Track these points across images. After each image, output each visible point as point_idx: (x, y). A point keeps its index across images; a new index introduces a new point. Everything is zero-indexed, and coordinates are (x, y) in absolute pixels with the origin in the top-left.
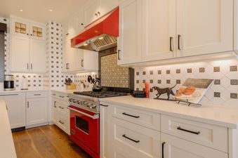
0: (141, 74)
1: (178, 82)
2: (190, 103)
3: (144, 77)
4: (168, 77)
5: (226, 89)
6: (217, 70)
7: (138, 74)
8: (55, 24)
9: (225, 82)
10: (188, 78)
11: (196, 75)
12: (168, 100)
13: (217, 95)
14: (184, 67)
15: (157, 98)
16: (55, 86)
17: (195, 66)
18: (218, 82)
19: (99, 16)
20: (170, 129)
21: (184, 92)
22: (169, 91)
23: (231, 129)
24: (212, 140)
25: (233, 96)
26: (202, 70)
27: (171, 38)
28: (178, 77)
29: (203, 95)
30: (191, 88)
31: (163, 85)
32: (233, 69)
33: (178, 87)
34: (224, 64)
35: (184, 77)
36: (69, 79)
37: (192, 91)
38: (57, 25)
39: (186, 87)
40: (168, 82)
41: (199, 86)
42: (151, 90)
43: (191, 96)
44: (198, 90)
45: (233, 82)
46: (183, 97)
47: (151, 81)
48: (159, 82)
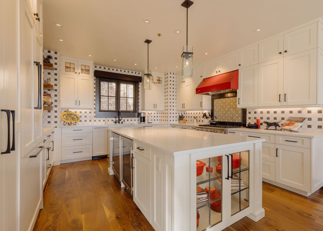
0: (253, 113)
1: (283, 119)
2: (292, 131)
3: (256, 115)
4: (275, 115)
5: (315, 123)
6: (309, 112)
7: (250, 113)
8: (172, 74)
9: (315, 120)
10: (289, 116)
11: (295, 115)
12: (275, 130)
13: (309, 126)
14: (287, 110)
15: (267, 129)
16: (172, 121)
17: (295, 110)
18: (310, 119)
19: (219, 73)
20: (281, 142)
21: (288, 125)
22: (276, 125)
23: (312, 138)
24: (303, 144)
25: (320, 127)
26: (300, 112)
27: (280, 95)
28: (283, 115)
29: (300, 126)
30: (293, 122)
31: (271, 121)
32: (320, 112)
33: (283, 122)
34: (314, 110)
35: (287, 116)
36: (182, 115)
37: (293, 124)
38: (173, 74)
39: (289, 122)
40: (275, 118)
41: (298, 121)
42: (261, 124)
43: (292, 127)
44: (296, 124)
45: (320, 119)
46: (287, 127)
47: (262, 118)
48: (268, 118)
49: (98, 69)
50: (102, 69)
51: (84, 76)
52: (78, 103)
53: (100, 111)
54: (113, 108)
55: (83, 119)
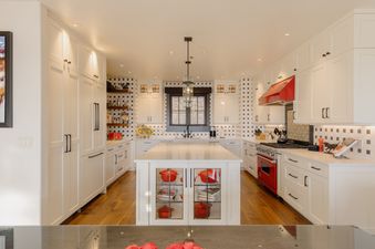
0: (318, 130)
7: (316, 129)
8: (246, 84)
16: (246, 136)
19: (282, 79)
36: (259, 130)
49: (168, 86)
50: (172, 86)
51: (155, 95)
52: (150, 119)
53: (171, 125)
54: (183, 122)
55: (156, 133)
